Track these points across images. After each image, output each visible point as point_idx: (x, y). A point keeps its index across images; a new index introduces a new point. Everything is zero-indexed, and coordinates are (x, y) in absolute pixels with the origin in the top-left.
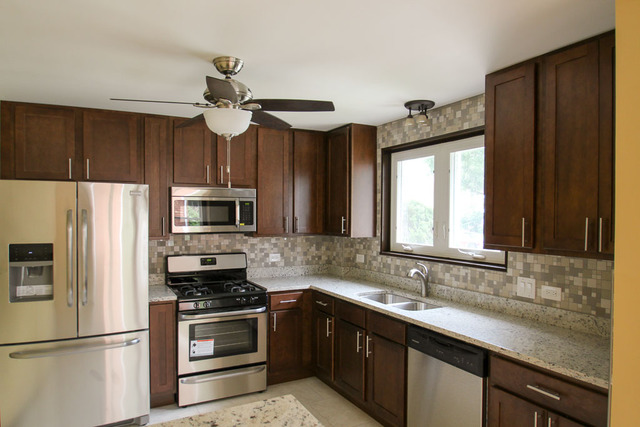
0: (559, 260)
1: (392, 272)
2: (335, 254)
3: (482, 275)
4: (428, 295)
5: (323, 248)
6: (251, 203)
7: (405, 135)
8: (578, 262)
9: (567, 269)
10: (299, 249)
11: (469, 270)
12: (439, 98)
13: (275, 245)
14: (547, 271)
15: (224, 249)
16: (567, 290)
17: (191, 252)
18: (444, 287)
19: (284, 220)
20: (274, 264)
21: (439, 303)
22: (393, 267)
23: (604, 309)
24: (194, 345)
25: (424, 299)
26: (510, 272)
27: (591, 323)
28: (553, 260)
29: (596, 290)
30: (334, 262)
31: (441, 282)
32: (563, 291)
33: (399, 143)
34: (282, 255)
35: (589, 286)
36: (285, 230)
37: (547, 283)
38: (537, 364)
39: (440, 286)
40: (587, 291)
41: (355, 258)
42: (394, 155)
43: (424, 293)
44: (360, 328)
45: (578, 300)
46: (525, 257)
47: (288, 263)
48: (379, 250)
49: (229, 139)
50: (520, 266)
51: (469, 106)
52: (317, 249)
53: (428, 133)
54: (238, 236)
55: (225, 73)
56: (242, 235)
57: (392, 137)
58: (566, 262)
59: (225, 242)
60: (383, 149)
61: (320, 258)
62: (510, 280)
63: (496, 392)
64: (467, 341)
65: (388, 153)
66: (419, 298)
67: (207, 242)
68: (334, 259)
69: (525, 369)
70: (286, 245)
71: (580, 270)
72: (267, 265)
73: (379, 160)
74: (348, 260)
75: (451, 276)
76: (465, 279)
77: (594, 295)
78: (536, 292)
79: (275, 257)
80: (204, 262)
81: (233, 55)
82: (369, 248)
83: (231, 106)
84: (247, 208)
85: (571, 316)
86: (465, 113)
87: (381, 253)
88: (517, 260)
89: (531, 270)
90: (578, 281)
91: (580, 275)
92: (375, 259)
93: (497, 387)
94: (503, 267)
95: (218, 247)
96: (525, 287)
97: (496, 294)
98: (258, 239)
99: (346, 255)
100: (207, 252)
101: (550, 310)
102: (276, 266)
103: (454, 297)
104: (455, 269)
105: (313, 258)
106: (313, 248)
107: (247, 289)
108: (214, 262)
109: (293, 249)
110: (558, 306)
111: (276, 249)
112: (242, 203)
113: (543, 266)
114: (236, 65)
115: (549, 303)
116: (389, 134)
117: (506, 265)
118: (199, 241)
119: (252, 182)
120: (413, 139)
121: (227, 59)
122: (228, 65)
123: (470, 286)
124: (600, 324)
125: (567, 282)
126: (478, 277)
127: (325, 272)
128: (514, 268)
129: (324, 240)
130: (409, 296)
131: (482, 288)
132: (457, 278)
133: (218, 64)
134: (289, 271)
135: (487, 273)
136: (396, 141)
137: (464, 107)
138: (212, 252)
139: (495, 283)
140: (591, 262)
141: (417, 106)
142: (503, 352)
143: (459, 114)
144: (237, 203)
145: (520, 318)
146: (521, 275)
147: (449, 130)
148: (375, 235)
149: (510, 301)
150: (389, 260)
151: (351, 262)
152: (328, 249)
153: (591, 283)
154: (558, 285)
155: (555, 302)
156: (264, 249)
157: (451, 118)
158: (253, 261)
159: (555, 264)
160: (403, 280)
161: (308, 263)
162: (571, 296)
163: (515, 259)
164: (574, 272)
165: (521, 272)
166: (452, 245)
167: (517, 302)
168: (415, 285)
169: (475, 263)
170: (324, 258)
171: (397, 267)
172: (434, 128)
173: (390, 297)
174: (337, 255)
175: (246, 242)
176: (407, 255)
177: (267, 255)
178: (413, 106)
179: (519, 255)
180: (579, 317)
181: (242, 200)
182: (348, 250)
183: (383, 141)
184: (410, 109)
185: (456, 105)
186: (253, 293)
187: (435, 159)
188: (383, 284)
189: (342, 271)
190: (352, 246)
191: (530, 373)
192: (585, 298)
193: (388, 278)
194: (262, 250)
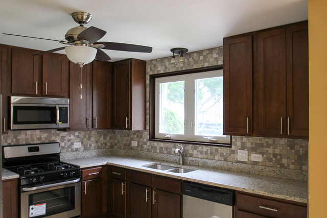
0: (260, 140)
1: (158, 151)
2: (116, 141)
3: (217, 150)
4: (184, 164)
5: (108, 138)
6: (67, 108)
7: (166, 67)
8: (270, 140)
9: (265, 144)
10: (93, 139)
11: (209, 148)
12: (191, 47)
13: (78, 137)
14: (254, 146)
15: (43, 140)
16: (265, 156)
17: (20, 143)
18: (193, 159)
19: (87, 119)
20: (77, 150)
21: (192, 168)
22: (158, 148)
23: (284, 164)
24: (32, 209)
25: (183, 166)
26: (233, 147)
27: (278, 172)
28: (257, 140)
29: (280, 155)
30: (115, 147)
31: (191, 156)
32: (263, 156)
33: (162, 72)
34: (82, 143)
35: (276, 153)
36: (87, 126)
37: (254, 152)
38: (264, 195)
39: (191, 158)
40: (275, 155)
41: (130, 143)
42: (157, 80)
43: (181, 163)
44: (148, 187)
45: (270, 160)
46: (242, 139)
47: (86, 149)
48: (148, 138)
49: (82, 66)
50: (239, 144)
51: (207, 54)
52: (104, 139)
53: (182, 67)
54: (53, 131)
55: (80, 22)
56: (56, 130)
57: (158, 68)
58: (264, 140)
59: (44, 135)
60: (150, 75)
61: (106, 144)
62: (233, 152)
63: (240, 212)
64: (222, 187)
65: (153, 78)
66: (179, 166)
67: (31, 135)
68: (116, 144)
69: (257, 198)
70: (85, 136)
71: (271, 145)
72: (72, 151)
73: (148, 82)
74: (126, 145)
75: (198, 151)
76: (206, 153)
77: (278, 157)
78: (248, 157)
79: (77, 145)
80: (30, 150)
81: (86, 11)
82: (141, 137)
83: (84, 45)
84: (64, 111)
85: (267, 169)
86: (205, 57)
87: (150, 140)
88: (238, 141)
89: (245, 146)
90: (270, 150)
91: (272, 147)
92: (145, 143)
93: (240, 210)
94: (229, 145)
95: (40, 139)
96: (242, 155)
97: (226, 160)
98: (67, 133)
99: (124, 142)
100: (32, 142)
101: (256, 167)
102: (79, 151)
103: (200, 164)
104: (200, 148)
105: (102, 144)
106: (102, 138)
107: (65, 167)
108: (37, 149)
109: (89, 139)
110: (260, 164)
111: (78, 139)
112: (60, 108)
113: (252, 144)
114: (88, 18)
115: (255, 163)
116: (155, 66)
117: (231, 144)
118: (26, 135)
119: (66, 94)
120: (171, 70)
121: (82, 13)
122: (82, 18)
123: (210, 157)
124: (282, 172)
125: (265, 151)
126: (214, 151)
127: (109, 153)
128: (236, 145)
129: (108, 133)
130: (172, 165)
131: (217, 158)
132: (201, 153)
133: (76, 16)
134: (87, 154)
135: (219, 149)
136: (160, 71)
137: (205, 54)
138: (35, 142)
139: (225, 154)
140: (277, 140)
141: (178, 51)
142: (244, 191)
143: (201, 58)
144: (58, 108)
145: (240, 172)
146: (240, 149)
147: (195, 67)
148: (145, 128)
149: (234, 163)
150: (155, 144)
151: (128, 146)
152: (111, 138)
153: (277, 151)
154: (260, 153)
155: (259, 162)
156: (71, 139)
157: (197, 59)
158: (63, 148)
159: (258, 142)
160: (166, 155)
161: (98, 148)
162: (267, 158)
163: (236, 140)
164: (268, 146)
165: (240, 147)
166: (196, 133)
167: (238, 164)
168: (174, 158)
169: (212, 144)
170: (109, 144)
171: (161, 148)
172: (186, 64)
173: (159, 166)
174: (118, 142)
175: (58, 135)
176: (167, 140)
177: (72, 144)
178: (175, 51)
179: (239, 138)
180: (271, 169)
181: (60, 106)
182: (126, 138)
183: (151, 70)
184: (174, 53)
185: (200, 52)
186: (70, 169)
187: (185, 83)
188: (152, 159)
189: (123, 152)
190: (128, 136)
191: (260, 200)
192: (274, 159)
193: (155, 155)
194: (69, 140)
